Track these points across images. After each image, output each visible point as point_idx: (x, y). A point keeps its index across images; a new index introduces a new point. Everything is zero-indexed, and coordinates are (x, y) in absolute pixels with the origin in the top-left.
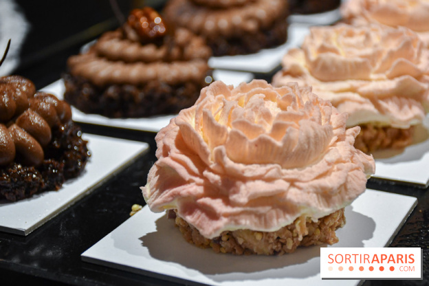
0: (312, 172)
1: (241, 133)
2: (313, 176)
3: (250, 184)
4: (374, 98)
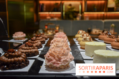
0: (68, 57)
3: (62, 59)
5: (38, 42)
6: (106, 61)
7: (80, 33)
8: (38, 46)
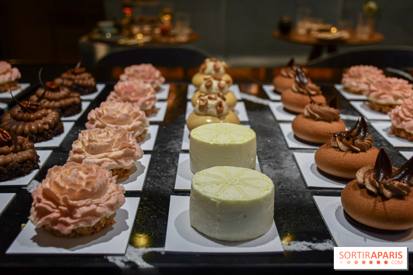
0: (104, 199)
1: (74, 188)
2: (105, 200)
3: (81, 209)
4: (116, 159)
5: (45, 115)
6: (218, 215)
7: (207, 71)
8: (45, 130)
